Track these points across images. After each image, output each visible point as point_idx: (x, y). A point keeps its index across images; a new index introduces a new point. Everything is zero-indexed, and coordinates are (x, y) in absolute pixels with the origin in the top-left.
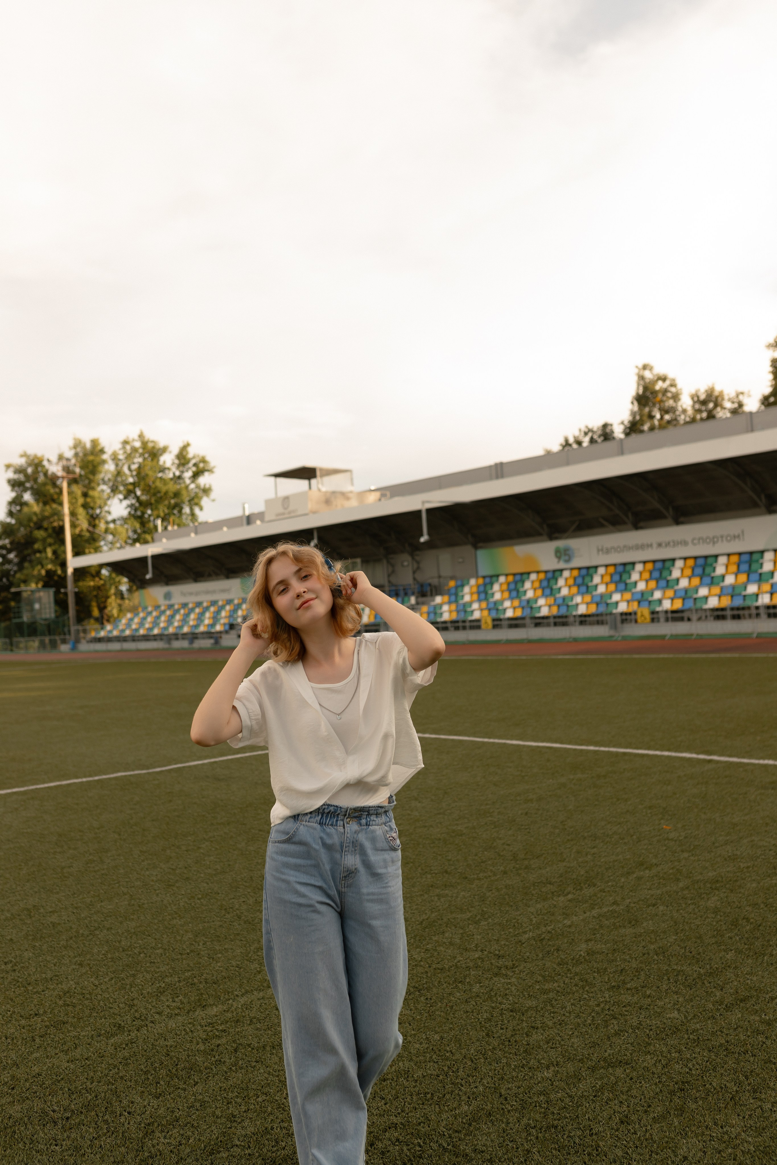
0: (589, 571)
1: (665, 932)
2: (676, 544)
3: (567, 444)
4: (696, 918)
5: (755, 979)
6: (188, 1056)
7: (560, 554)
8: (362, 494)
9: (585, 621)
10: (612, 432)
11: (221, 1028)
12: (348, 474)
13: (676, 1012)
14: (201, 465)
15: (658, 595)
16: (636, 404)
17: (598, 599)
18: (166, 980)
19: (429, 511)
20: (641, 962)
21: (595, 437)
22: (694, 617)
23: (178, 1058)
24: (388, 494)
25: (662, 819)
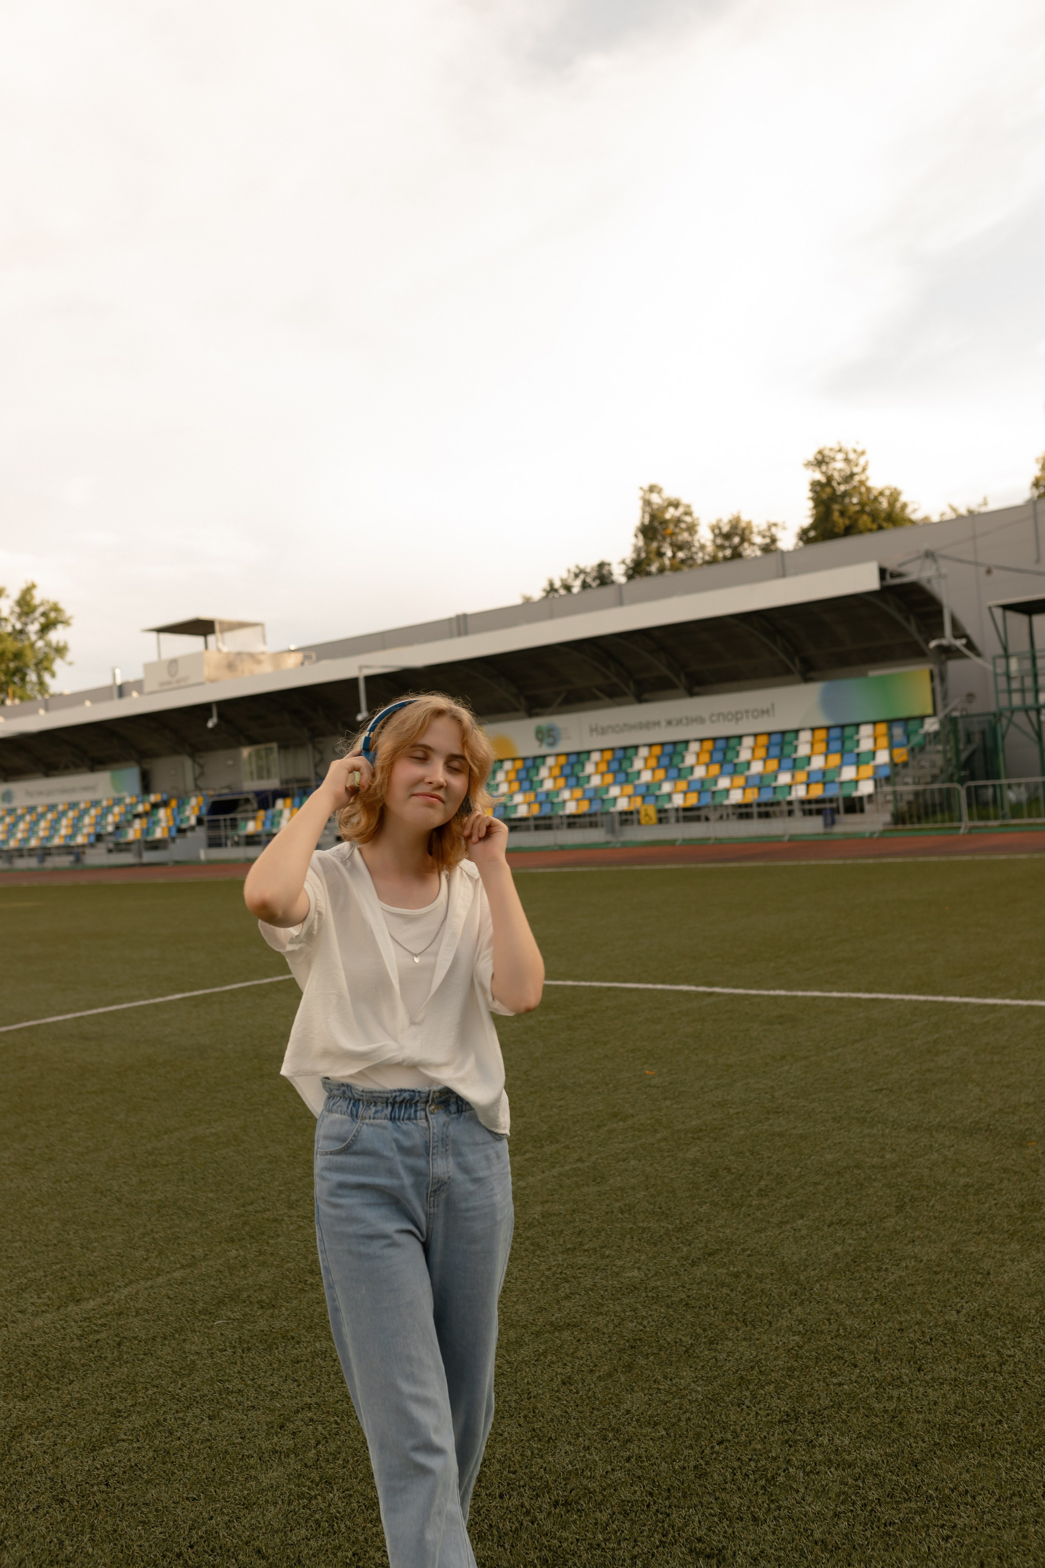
0: (580, 757)
1: (633, 1188)
2: (690, 721)
3: (552, 589)
4: (672, 1171)
5: (728, 1231)
6: (61, 1354)
7: (542, 735)
8: (278, 656)
9: (574, 823)
10: (611, 574)
11: (100, 1322)
12: (259, 629)
13: (636, 1271)
14: (53, 615)
15: (667, 787)
16: (641, 537)
17: (591, 794)
18: (29, 1275)
19: (369, 679)
20: (603, 1222)
21: (589, 580)
22: (713, 816)
23: (48, 1358)
24: (314, 655)
25: (645, 1063)
